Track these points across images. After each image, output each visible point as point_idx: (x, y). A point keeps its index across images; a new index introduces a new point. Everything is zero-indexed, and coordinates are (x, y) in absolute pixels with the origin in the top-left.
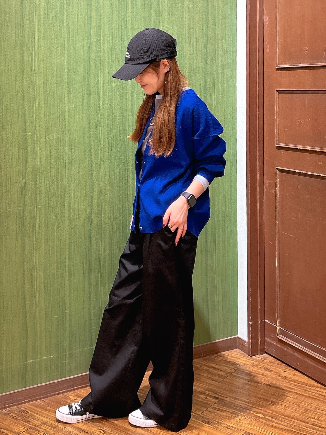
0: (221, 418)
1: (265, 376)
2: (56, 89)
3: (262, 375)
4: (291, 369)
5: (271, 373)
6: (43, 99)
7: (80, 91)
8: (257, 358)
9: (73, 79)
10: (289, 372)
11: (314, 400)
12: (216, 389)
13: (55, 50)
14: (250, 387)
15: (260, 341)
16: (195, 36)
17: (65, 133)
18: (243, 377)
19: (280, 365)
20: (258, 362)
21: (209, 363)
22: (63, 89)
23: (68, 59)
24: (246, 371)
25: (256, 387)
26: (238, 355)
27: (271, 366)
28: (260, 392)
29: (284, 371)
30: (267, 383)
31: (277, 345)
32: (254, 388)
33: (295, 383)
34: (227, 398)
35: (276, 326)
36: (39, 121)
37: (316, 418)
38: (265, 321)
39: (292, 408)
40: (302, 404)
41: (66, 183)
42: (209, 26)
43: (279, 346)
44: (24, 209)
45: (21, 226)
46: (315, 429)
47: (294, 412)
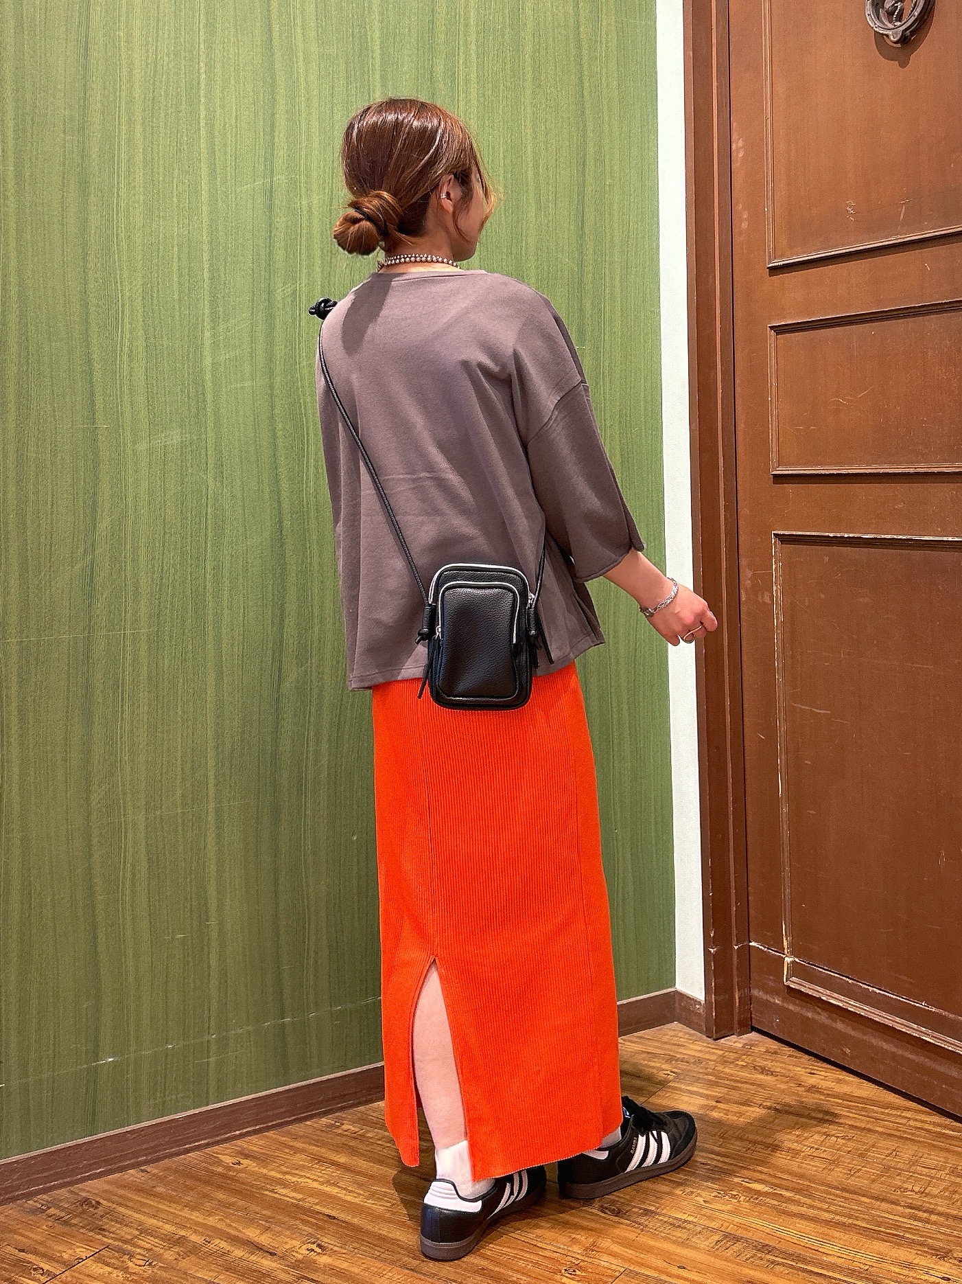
0: (653, 1198)
1: (759, 1085)
2: (176, 307)
3: (751, 1084)
4: (829, 1066)
5: (776, 1078)
6: (141, 333)
7: (245, 315)
8: (731, 1044)
9: (225, 283)
10: (822, 1073)
11: (903, 1141)
13: (175, 199)
14: (721, 1115)
15: (737, 998)
17: (203, 430)
18: (701, 1091)
19: (796, 1057)
20: (737, 1052)
22: (197, 309)
23: (210, 226)
24: (707, 1076)
25: (740, 1114)
26: (681, 1037)
27: (773, 1061)
28: (751, 1128)
29: (810, 1073)
30: (768, 1104)
31: (785, 1004)
32: (735, 1118)
33: (845, 1100)
35: (782, 955)
36: (130, 393)
37: (916, 1189)
38: (751, 944)
39: (846, 1164)
40: (872, 1154)
41: (209, 568)
42: (588, 163)
43: (791, 1007)
44: (89, 637)
45: (80, 684)
46: (920, 1220)
47: (853, 1176)
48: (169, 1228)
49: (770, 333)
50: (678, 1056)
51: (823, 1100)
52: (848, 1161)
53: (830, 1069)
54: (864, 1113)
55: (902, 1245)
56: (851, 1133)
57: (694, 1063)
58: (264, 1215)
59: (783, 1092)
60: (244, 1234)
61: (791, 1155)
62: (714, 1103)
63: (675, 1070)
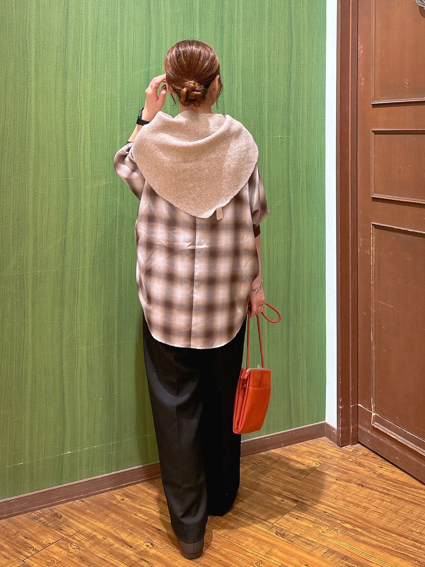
0: (300, 529)
1: (356, 472)
2: (105, 126)
3: (353, 471)
4: (389, 464)
5: (364, 469)
6: (89, 138)
8: (348, 449)
9: (127, 114)
10: (386, 467)
11: (416, 505)
12: (295, 489)
13: (105, 79)
14: (337, 487)
15: (351, 429)
16: (275, 66)
17: (115, 179)
18: (330, 473)
19: (375, 458)
20: (349, 454)
22: (114, 126)
23: (121, 90)
24: (334, 466)
25: (345, 487)
26: (326, 445)
27: (365, 459)
28: (349, 494)
29: (380, 467)
30: (359, 482)
31: (372, 434)
32: (343, 489)
33: (393, 482)
34: (309, 500)
35: (371, 412)
36: (84, 164)
37: (418, 531)
39: (388, 516)
40: (402, 512)
41: (116, 239)
43: (374, 435)
44: (63, 270)
45: (59, 291)
46: (416, 547)
47: (390, 522)
48: (89, 531)
50: (323, 454)
51: (384, 482)
52: (389, 515)
53: (389, 465)
54: (401, 490)
55: (405, 560)
56: (394, 500)
57: (329, 459)
58: (131, 527)
59: (366, 476)
60: (120, 535)
61: (365, 510)
62: (335, 481)
63: (320, 462)
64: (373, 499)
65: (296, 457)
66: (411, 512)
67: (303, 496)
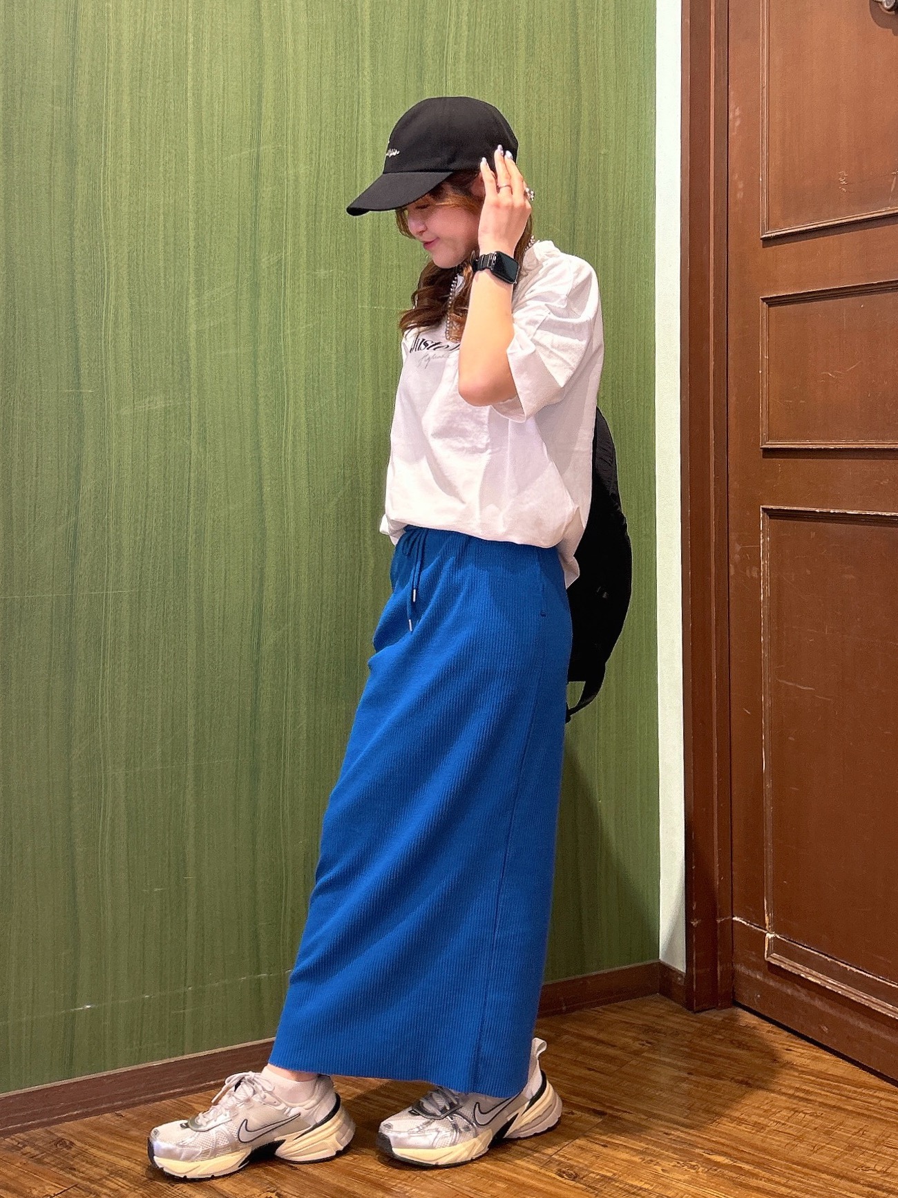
0: (612, 1165)
1: (735, 1060)
2: (162, 275)
3: (725, 1057)
4: (806, 1043)
6: (126, 300)
7: (229, 284)
8: (710, 1017)
9: (210, 252)
10: (799, 1050)
11: (872, 1120)
12: (598, 1090)
13: (161, 169)
14: (692, 1086)
15: (719, 972)
17: (187, 395)
18: (675, 1062)
19: (775, 1034)
20: (716, 1026)
21: (580, 1029)
22: (182, 276)
23: (196, 195)
24: (681, 1049)
25: (711, 1087)
26: (661, 1009)
27: (751, 1036)
29: (787, 1050)
30: (740, 1078)
31: (766, 981)
32: (705, 1090)
33: (818, 1077)
34: (629, 1113)
35: (764, 931)
36: (115, 359)
37: (879, 1168)
38: (734, 919)
39: (811, 1141)
40: (840, 1132)
41: (191, 532)
42: (582, 133)
43: (772, 983)
44: (72, 596)
45: (62, 641)
47: (816, 1152)
49: (762, 305)
50: (658, 1027)
51: (794, 1076)
52: (813, 1138)
53: (807, 1046)
54: (834, 1091)
57: (671, 1035)
59: (756, 1066)
61: (756, 1129)
62: (686, 1075)
63: (652, 1041)
64: (773, 1110)
65: (596, 1032)
66: (861, 1132)
67: (617, 1103)
